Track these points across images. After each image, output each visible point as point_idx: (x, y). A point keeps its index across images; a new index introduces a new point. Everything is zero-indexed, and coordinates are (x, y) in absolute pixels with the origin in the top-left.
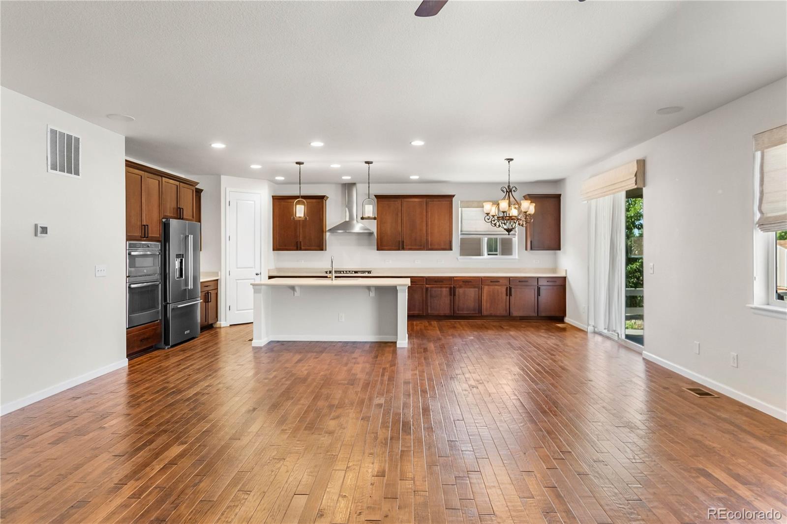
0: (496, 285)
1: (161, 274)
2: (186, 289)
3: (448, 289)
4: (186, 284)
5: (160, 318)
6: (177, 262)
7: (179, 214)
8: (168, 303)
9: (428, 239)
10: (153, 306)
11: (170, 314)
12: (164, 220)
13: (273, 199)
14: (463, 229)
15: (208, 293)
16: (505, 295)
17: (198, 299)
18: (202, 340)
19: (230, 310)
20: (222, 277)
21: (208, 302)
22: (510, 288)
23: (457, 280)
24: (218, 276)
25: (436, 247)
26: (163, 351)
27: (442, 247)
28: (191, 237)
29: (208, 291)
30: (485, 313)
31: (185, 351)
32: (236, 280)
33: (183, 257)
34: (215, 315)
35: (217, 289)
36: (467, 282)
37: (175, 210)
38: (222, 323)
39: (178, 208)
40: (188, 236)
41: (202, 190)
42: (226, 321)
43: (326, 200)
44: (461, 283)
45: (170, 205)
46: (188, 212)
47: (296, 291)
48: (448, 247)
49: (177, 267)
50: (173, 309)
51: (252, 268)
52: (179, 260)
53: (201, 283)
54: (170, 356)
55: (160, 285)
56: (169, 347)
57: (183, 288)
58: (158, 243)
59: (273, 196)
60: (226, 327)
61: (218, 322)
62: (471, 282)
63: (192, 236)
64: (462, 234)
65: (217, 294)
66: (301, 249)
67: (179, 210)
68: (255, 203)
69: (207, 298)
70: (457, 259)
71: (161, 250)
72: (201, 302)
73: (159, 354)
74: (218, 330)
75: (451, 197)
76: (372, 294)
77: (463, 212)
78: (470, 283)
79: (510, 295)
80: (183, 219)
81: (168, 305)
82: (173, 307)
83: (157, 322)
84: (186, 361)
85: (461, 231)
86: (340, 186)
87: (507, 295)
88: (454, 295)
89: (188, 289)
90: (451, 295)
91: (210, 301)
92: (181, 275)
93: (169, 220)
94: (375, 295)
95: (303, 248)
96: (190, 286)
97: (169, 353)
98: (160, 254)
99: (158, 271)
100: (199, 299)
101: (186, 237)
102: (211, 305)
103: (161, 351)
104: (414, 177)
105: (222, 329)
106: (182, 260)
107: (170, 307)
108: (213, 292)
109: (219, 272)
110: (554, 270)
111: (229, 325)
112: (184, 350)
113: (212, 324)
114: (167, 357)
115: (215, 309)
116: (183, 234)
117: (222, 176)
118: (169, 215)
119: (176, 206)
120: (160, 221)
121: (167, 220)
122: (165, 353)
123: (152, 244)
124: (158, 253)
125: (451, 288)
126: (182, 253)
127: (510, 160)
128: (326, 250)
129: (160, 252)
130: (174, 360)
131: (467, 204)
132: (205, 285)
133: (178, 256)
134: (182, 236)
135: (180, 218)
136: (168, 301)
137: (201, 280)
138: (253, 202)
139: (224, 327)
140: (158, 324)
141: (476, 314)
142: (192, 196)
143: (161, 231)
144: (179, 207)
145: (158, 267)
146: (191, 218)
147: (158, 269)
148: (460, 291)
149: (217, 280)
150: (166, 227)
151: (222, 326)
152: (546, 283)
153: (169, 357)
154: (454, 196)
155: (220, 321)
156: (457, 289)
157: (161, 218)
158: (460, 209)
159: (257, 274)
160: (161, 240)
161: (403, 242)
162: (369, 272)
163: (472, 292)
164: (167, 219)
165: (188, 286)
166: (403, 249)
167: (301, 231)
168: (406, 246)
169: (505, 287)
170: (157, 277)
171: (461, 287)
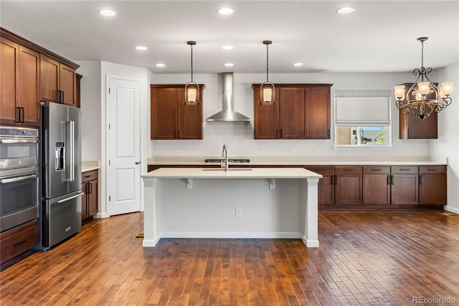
0: (377, 174)
1: (39, 165)
2: (66, 182)
3: (329, 178)
4: (67, 175)
5: (38, 216)
6: (57, 152)
7: (59, 98)
8: (47, 199)
9: (306, 128)
10: (30, 203)
11: (49, 211)
12: (42, 103)
13: (151, 87)
14: (337, 118)
15: (89, 184)
16: (386, 183)
17: (78, 192)
18: (84, 237)
19: (110, 200)
20: (102, 166)
21: (89, 193)
22: (391, 177)
23: (338, 169)
24: (98, 165)
25: (315, 136)
26: (42, 254)
27: (321, 136)
28: (72, 124)
29: (88, 181)
30: (366, 201)
31: (68, 255)
32: (116, 169)
33: (63, 146)
34: (95, 207)
35: (97, 179)
36: (348, 170)
37: (55, 94)
38: (102, 214)
39: (57, 91)
40: (69, 122)
41: (81, 76)
42: (106, 212)
43: (203, 90)
44: (342, 172)
45: (49, 87)
46: (68, 96)
47: (189, 184)
48: (326, 135)
49: (57, 157)
50: (53, 205)
51: (132, 157)
52: (59, 149)
53: (83, 173)
54: (49, 263)
55: (38, 178)
56: (49, 248)
57: (64, 180)
58: (35, 130)
59: (150, 85)
60: (106, 218)
61: (98, 214)
62: (352, 170)
63: (73, 122)
64: (336, 123)
65: (97, 184)
66: (179, 138)
67: (59, 93)
68: (134, 90)
69: (87, 189)
70: (333, 147)
71: (39, 137)
72: (82, 195)
73: (37, 260)
74: (99, 222)
75: (328, 86)
76: (273, 187)
77: (337, 102)
78: (351, 172)
79: (391, 183)
80: (63, 103)
81: (47, 201)
82: (52, 203)
83: (35, 221)
84: (70, 272)
85: (336, 120)
86: (217, 75)
87: (388, 184)
88: (336, 183)
89: (70, 182)
90: (332, 183)
91: (90, 192)
92: (61, 166)
93: (48, 104)
94: (276, 188)
95: (181, 136)
96: (72, 178)
97: (49, 258)
98: (37, 142)
99: (36, 163)
100: (80, 191)
101: (67, 124)
102: (92, 196)
103: (38, 254)
104: (298, 65)
105: (103, 222)
106: (62, 149)
107: (50, 203)
108: (93, 183)
109: (99, 162)
110: (428, 159)
111: (109, 216)
112: (65, 254)
113: (92, 216)
114: (46, 266)
115: (95, 200)
116: (64, 120)
117: (102, 62)
118: (47, 97)
119: (55, 89)
120: (38, 105)
121: (46, 104)
122: (43, 259)
123: (28, 130)
124: (35, 142)
125: (332, 176)
126: (62, 142)
127: (422, 39)
128: (203, 139)
129: (38, 139)
130: (55, 270)
131: (343, 94)
132: (86, 175)
133: (58, 144)
134: (62, 122)
135: (60, 103)
136: (47, 197)
137: (83, 171)
138: (133, 90)
139: (104, 219)
140: (36, 224)
141: (357, 202)
142: (72, 79)
143: (39, 116)
144: (58, 89)
145: (36, 158)
146: (72, 103)
147: (35, 159)
148: (341, 180)
149: (97, 170)
150: (44, 111)
151: (102, 217)
152: (426, 172)
153: (48, 266)
154: (332, 85)
155: (101, 212)
156: (338, 178)
157: (39, 101)
158: (335, 98)
159: (136, 163)
160: (39, 126)
161: (281, 131)
162: (248, 161)
163: (353, 181)
164: (46, 102)
165: (69, 178)
166: (281, 137)
167: (180, 120)
168: (284, 134)
169: (386, 176)
170: (35, 168)
171: (342, 176)
